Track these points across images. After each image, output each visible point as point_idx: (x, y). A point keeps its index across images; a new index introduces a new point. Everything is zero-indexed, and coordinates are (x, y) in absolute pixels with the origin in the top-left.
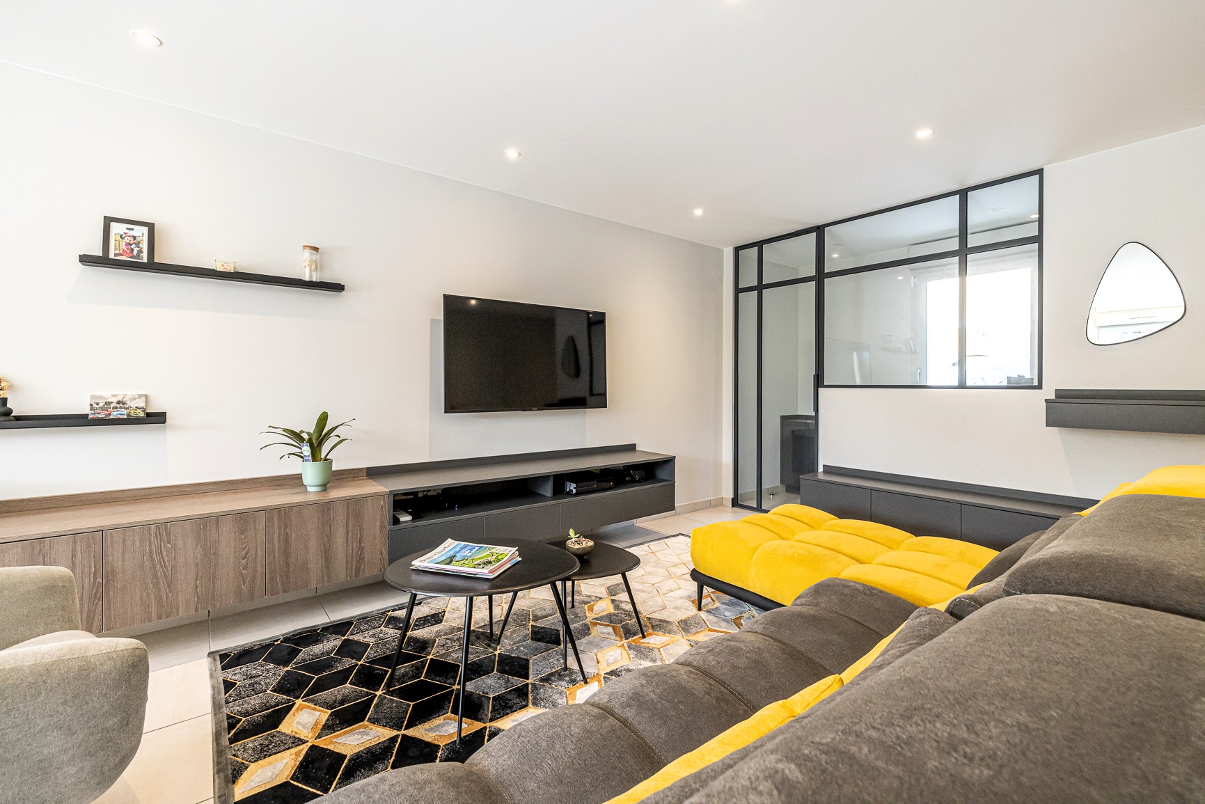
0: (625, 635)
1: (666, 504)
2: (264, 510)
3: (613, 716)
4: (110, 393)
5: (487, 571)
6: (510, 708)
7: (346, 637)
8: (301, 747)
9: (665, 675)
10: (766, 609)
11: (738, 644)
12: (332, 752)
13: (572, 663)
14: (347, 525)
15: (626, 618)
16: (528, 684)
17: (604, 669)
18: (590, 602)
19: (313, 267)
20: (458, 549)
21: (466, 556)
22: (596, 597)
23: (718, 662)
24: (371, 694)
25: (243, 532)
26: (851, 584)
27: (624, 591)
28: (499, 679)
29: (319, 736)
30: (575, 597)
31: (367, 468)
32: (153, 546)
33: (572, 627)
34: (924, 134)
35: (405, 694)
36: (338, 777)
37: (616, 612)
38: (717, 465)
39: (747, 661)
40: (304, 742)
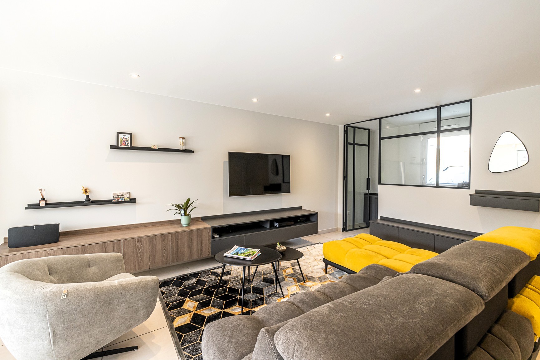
0: (298, 281)
1: (314, 231)
2: (170, 233)
3: (295, 305)
4: (119, 192)
5: (250, 258)
6: (258, 304)
7: (198, 278)
8: (191, 313)
9: (311, 294)
10: (350, 273)
11: (336, 286)
12: (201, 315)
13: (279, 291)
14: (197, 239)
15: (298, 275)
16: (263, 297)
17: (290, 293)
18: (284, 269)
19: (183, 145)
20: (239, 249)
21: (242, 252)
22: (287, 267)
23: (329, 291)
24: (210, 298)
25: (164, 241)
26: (380, 266)
27: (297, 265)
28: (253, 295)
29: (196, 310)
30: (279, 267)
31: (202, 217)
32: (137, 245)
33: (279, 277)
34: (418, 91)
35: (222, 298)
36: (205, 322)
37: (294, 273)
38: (336, 215)
39: (339, 291)
40: (192, 312)
